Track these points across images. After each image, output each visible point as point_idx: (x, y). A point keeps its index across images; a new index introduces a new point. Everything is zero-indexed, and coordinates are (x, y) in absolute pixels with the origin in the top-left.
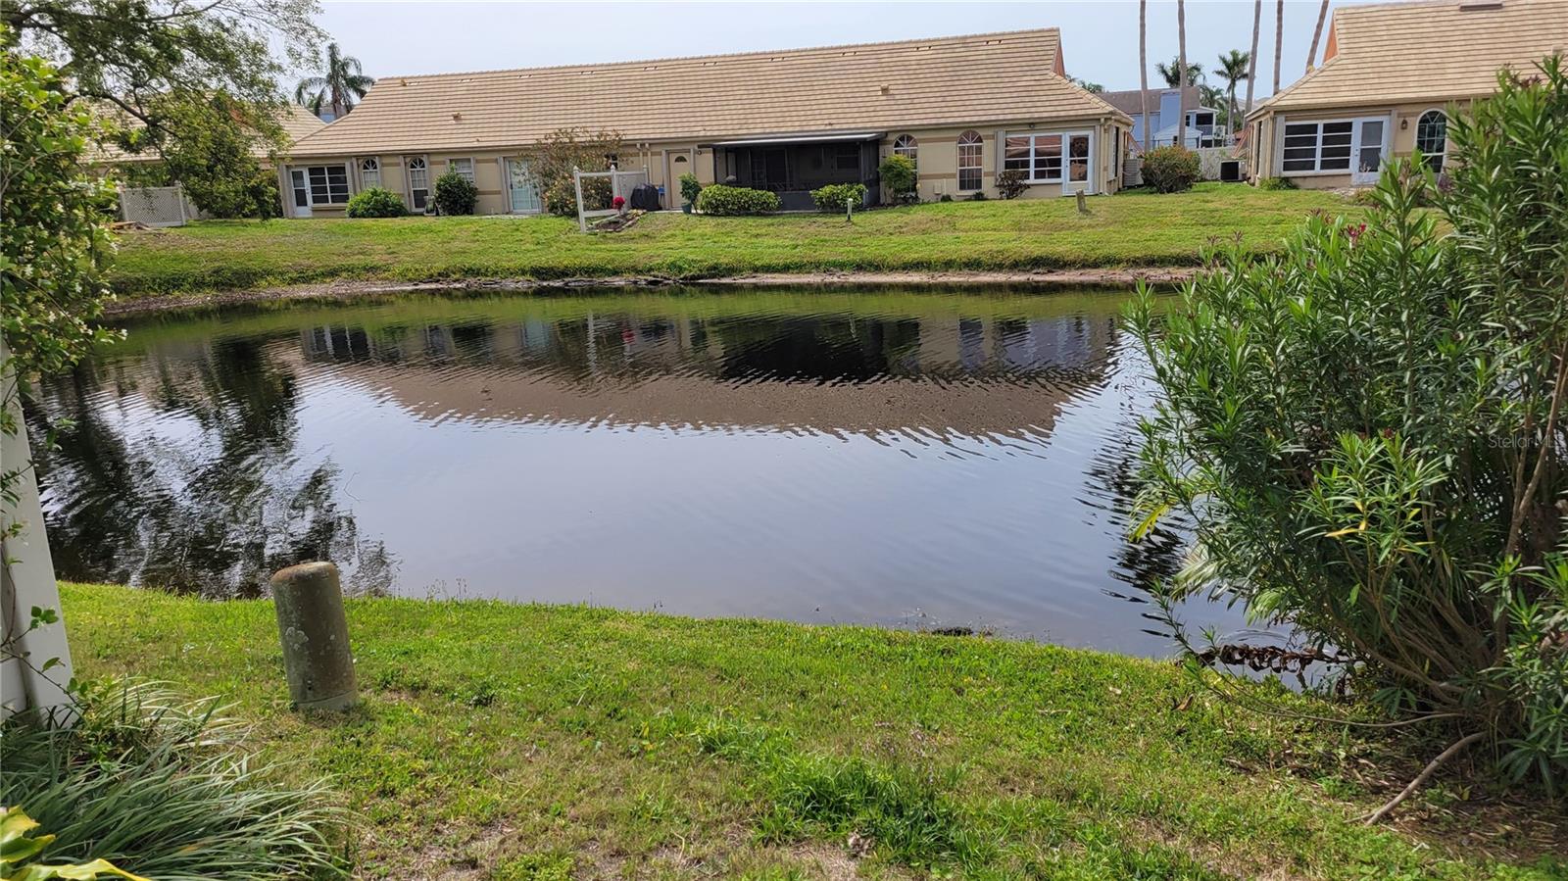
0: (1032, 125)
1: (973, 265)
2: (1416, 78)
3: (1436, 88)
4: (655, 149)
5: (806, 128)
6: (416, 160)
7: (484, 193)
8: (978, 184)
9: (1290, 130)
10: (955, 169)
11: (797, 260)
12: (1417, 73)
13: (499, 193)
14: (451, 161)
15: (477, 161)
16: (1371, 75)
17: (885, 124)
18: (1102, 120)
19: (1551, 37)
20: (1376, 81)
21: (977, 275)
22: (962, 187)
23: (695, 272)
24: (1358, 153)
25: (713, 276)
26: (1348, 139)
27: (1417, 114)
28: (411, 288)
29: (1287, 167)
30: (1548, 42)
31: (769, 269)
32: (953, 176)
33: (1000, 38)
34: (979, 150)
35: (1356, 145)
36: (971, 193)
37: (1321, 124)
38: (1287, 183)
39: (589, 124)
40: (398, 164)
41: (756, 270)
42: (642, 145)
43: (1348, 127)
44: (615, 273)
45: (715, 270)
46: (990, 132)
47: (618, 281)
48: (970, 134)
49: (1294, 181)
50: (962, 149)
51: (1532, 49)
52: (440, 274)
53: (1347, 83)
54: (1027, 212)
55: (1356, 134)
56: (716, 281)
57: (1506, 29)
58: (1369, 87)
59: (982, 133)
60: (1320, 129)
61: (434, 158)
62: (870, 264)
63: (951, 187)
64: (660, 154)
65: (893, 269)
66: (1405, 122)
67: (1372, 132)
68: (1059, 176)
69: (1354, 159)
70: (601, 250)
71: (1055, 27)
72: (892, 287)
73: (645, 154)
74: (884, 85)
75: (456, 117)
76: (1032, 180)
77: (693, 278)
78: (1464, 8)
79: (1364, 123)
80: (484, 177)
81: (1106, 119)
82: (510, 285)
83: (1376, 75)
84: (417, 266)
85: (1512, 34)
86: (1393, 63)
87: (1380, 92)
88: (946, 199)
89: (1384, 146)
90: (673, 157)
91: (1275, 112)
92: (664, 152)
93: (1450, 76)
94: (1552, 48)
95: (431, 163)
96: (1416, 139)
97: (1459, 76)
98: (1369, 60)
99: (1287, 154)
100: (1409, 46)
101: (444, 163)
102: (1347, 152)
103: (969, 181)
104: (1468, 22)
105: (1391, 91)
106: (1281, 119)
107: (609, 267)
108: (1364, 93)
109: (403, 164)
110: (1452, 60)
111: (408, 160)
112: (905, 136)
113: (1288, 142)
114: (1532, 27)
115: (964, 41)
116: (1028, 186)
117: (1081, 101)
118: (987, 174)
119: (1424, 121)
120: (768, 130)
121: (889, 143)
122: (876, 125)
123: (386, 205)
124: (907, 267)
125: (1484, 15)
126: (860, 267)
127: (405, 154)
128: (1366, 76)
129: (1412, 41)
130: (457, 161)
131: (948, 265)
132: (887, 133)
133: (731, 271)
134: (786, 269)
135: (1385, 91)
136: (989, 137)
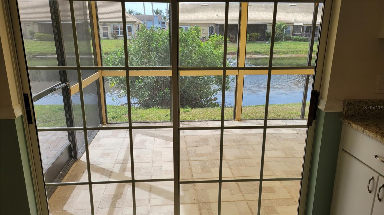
2: (193, 19)
3: (197, 21)
8: (108, 36)
12: (194, 18)
16: (186, 18)
17: (84, 20)
18: (134, 23)
19: (216, 12)
20: (187, 19)
22: (104, 36)
27: (194, 26)
30: (216, 13)
32: (101, 33)
34: (107, 27)
45: (41, 54)
48: (105, 24)
50: (103, 27)
51: (213, 14)
53: (182, 19)
54: (118, 42)
56: (41, 57)
57: (209, 10)
58: (185, 20)
59: (107, 24)
63: (101, 36)
77: (35, 56)
79: (185, 27)
81: (135, 23)
83: (187, 18)
85: (210, 11)
86: (190, 15)
87: (187, 21)
93: (199, 19)
94: (216, 14)
98: (185, 14)
100: (192, 12)
104: (203, 8)
105: (189, 21)
108: (184, 21)
110: (200, 15)
114: (213, 10)
116: (119, 37)
117: (129, 18)
118: (109, 33)
122: (81, 20)
125: (205, 7)
128: (185, 18)
129: (193, 11)
133: (45, 54)
135: (188, 21)
136: (109, 25)
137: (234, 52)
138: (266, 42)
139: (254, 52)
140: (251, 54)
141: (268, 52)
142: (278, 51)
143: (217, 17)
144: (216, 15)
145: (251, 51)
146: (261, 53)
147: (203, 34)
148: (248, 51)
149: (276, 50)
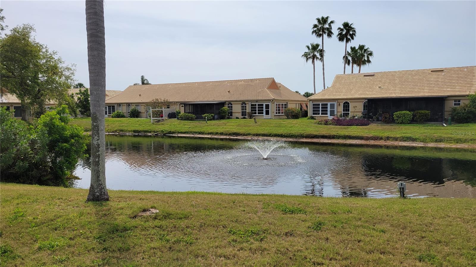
0: (257, 101)
1: (222, 134)
3: (347, 96)
4: (177, 104)
5: (209, 100)
6: (129, 104)
7: (142, 113)
9: (314, 105)
10: (240, 111)
11: (187, 131)
12: (345, 92)
13: (145, 113)
14: (136, 105)
15: (141, 105)
17: (225, 100)
18: (272, 101)
21: (221, 136)
22: (242, 116)
23: (166, 133)
24: (330, 111)
25: (169, 134)
26: (327, 108)
27: (342, 102)
28: (108, 134)
29: (314, 114)
30: (379, 85)
31: (181, 133)
32: (240, 113)
33: (259, 79)
34: (246, 106)
35: (329, 109)
36: (243, 117)
37: (321, 103)
38: (312, 118)
39: (162, 98)
40: (125, 106)
41: (179, 133)
42: (174, 103)
43: (327, 104)
44: (150, 132)
45: (170, 132)
46: (248, 102)
47: (149, 134)
48: (244, 103)
49: (315, 118)
50: (242, 106)
51: (374, 87)
52: (115, 131)
55: (329, 106)
56: (169, 135)
59: (246, 102)
60: (321, 105)
61: (132, 105)
62: (202, 132)
63: (240, 116)
64: (178, 105)
65: (206, 134)
66: (339, 104)
67: (332, 106)
68: (263, 114)
69: (329, 113)
70: (150, 127)
71: (272, 77)
72: (206, 138)
73: (175, 105)
74: (229, 90)
75: (140, 95)
76: (257, 114)
77: (165, 134)
78: (365, 76)
79: (330, 104)
80: (142, 109)
82: (128, 134)
84: (111, 129)
86: (341, 89)
88: (237, 118)
89: (335, 109)
90: (181, 106)
91: (310, 100)
92: (179, 105)
95: (132, 106)
96: (343, 108)
97: (354, 93)
99: (314, 111)
100: (347, 85)
101: (134, 106)
102: (327, 111)
103: (244, 114)
104: (363, 79)
106: (311, 102)
107: (149, 131)
108: (330, 96)
109: (126, 106)
110: (354, 89)
111: (127, 105)
112: (230, 103)
113: (314, 108)
115: (252, 80)
116: (255, 116)
118: (247, 112)
119: (344, 103)
120: (201, 100)
121: (226, 104)
122: (223, 100)
123: (120, 115)
124: (209, 134)
125: (368, 78)
126: (200, 133)
127: (127, 103)
130: (137, 105)
131: (217, 134)
132: (225, 102)
133: (173, 133)
134: (185, 133)
136: (248, 104)
137: (371, 137)
138: (444, 124)
139: (403, 138)
140: (397, 140)
141: (428, 139)
142: (447, 138)
143: (379, 89)
144: (378, 88)
145: (398, 137)
146: (414, 140)
147: (354, 112)
148: (394, 136)
149: (446, 136)
